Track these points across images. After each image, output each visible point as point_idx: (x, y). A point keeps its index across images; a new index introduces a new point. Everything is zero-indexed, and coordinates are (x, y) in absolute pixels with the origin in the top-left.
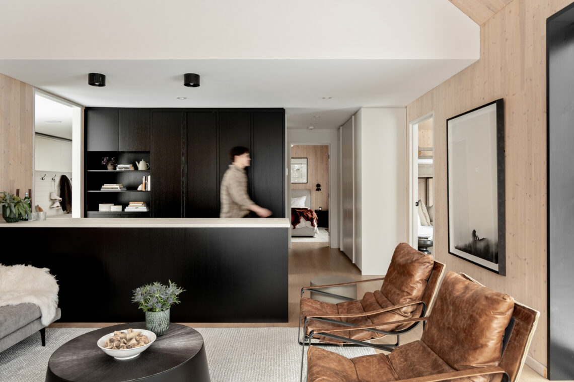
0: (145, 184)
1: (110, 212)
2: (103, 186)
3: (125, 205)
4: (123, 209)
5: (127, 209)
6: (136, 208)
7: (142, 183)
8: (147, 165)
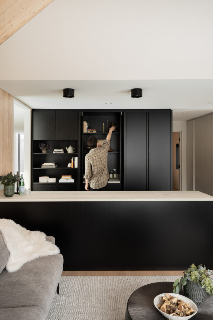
0: (74, 163)
1: (48, 183)
2: (43, 165)
3: (58, 178)
4: (57, 180)
5: (61, 181)
6: (67, 180)
7: (71, 162)
8: (74, 149)
